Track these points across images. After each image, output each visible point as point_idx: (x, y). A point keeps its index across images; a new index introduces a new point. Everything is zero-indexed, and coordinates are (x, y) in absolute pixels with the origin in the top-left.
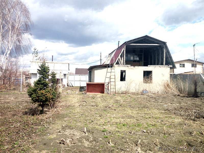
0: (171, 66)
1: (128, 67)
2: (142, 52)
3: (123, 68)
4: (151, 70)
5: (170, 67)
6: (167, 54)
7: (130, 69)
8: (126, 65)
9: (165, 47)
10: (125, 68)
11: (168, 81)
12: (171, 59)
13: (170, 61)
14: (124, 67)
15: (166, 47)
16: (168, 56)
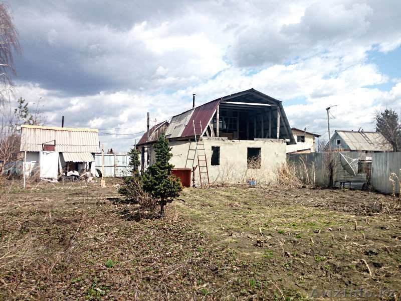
0: (288, 140)
1: (223, 142)
2: (236, 116)
3: (216, 144)
4: (259, 147)
5: (287, 142)
6: (283, 120)
7: (226, 144)
8: (220, 138)
9: (278, 110)
10: (219, 143)
11: (283, 165)
12: (287, 129)
13: (287, 132)
14: (217, 141)
15: (281, 109)
16: (284, 123)
